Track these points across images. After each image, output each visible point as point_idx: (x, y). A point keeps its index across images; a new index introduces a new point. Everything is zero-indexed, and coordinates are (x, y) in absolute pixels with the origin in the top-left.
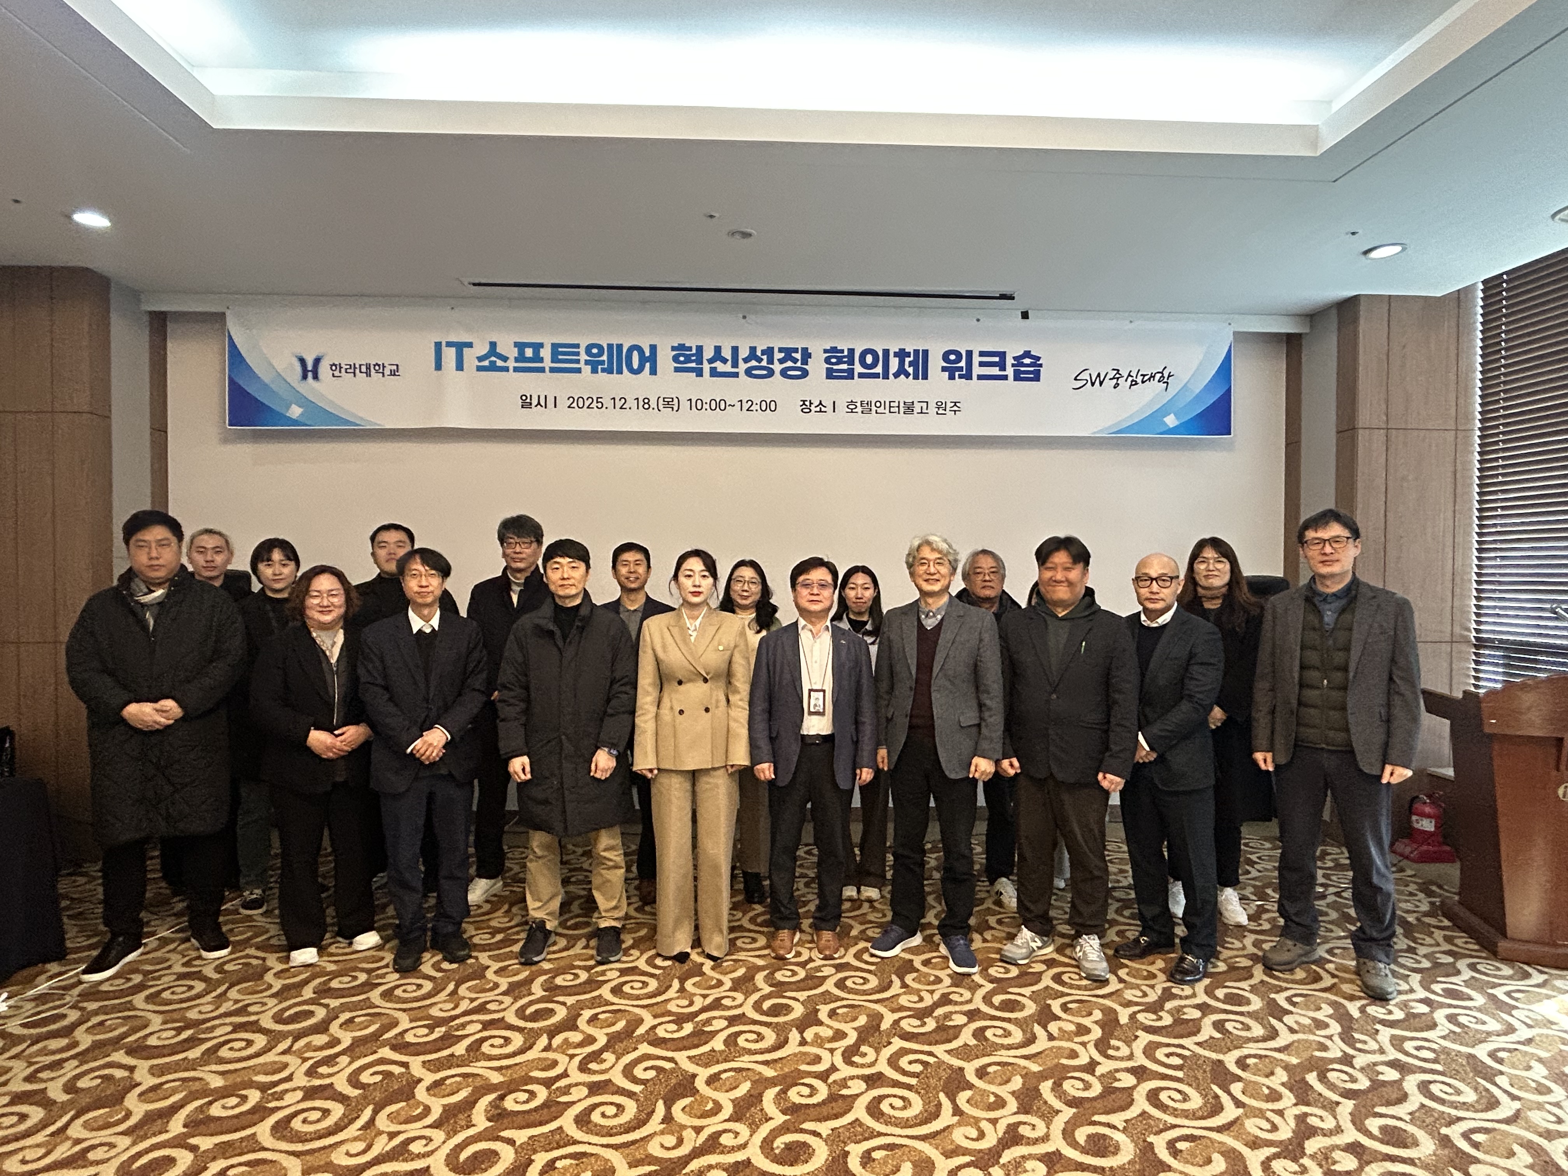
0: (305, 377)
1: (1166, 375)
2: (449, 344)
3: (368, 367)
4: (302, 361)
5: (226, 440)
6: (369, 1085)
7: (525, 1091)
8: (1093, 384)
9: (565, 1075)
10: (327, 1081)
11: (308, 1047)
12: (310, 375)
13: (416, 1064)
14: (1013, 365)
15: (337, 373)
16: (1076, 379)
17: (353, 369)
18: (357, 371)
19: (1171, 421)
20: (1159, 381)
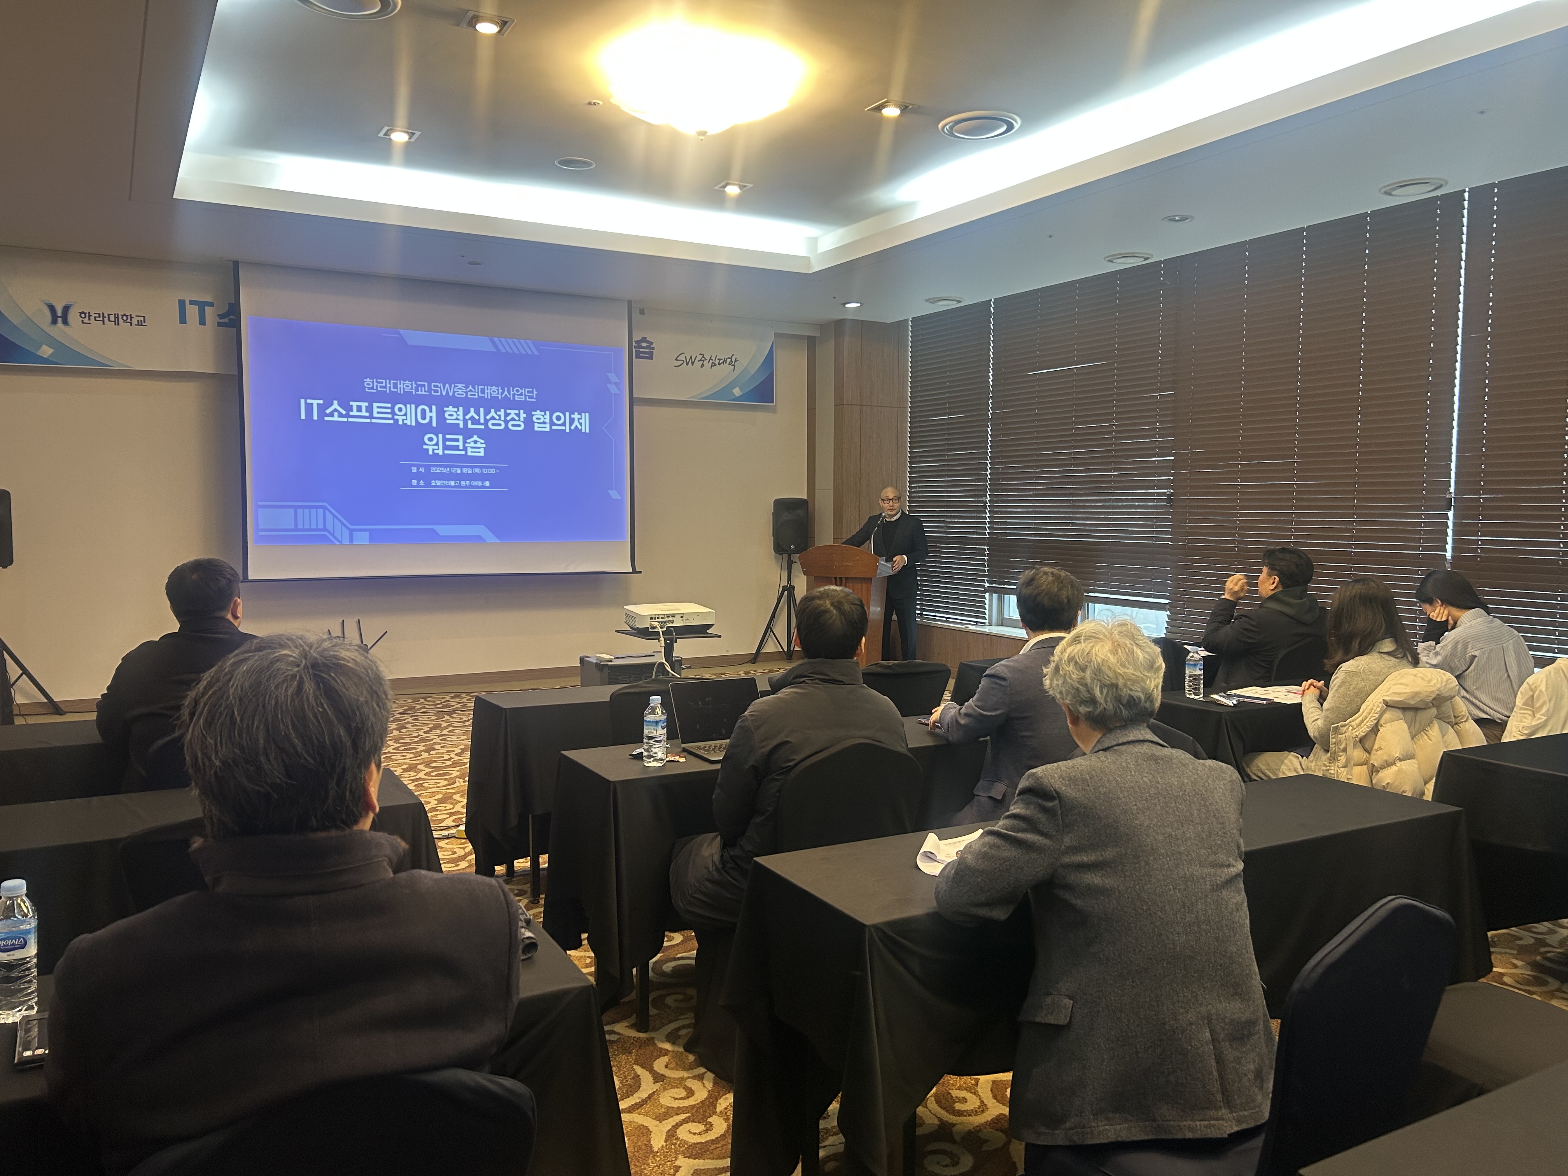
0: (54, 322)
1: (733, 360)
3: (117, 317)
4: (52, 308)
8: (687, 364)
12: (60, 319)
15: (86, 320)
16: (676, 360)
17: (102, 318)
18: (106, 319)
19: (737, 392)
20: (729, 364)
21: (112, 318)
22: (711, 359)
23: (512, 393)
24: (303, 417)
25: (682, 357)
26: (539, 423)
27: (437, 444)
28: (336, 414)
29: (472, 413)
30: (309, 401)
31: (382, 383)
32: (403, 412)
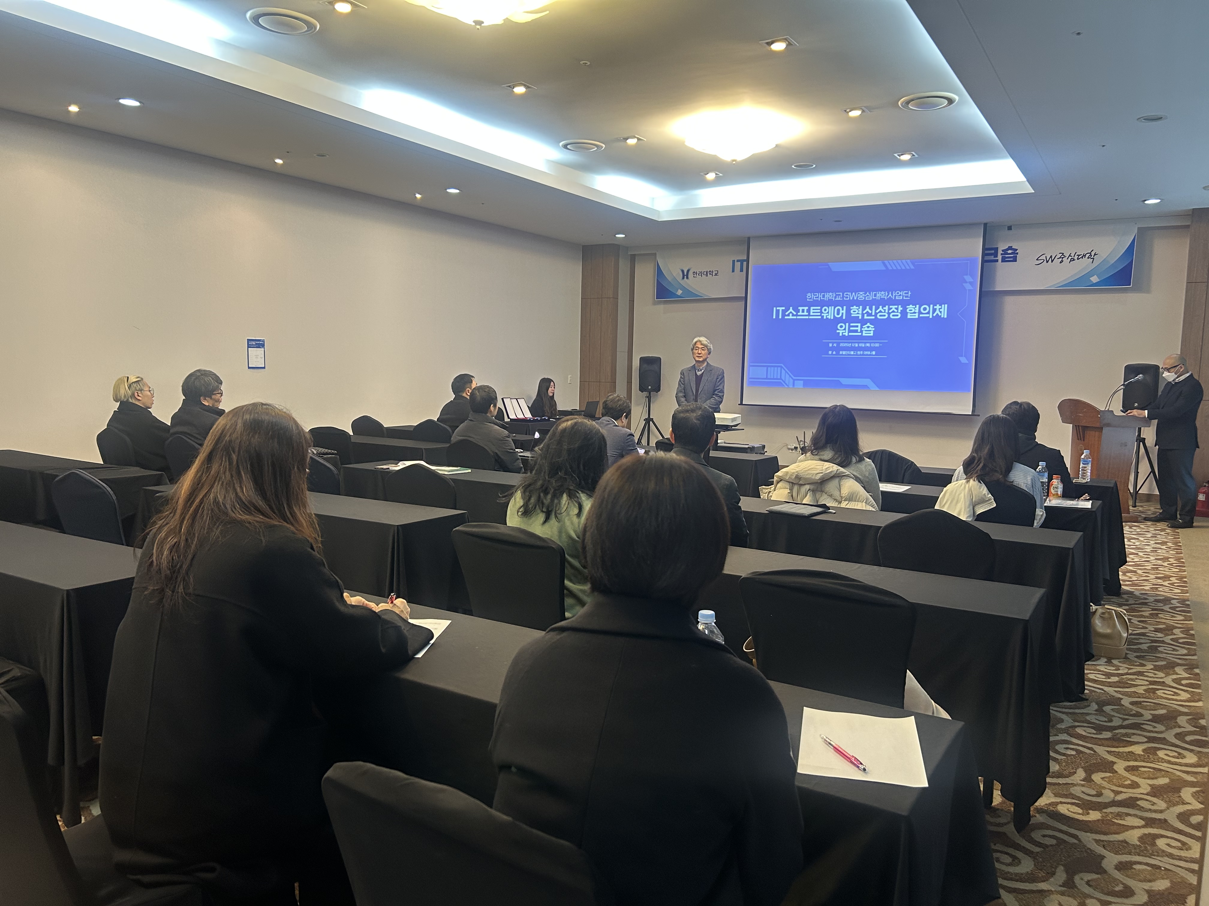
0: (683, 278)
1: (1093, 254)
2: (738, 261)
3: (707, 273)
4: (683, 271)
5: (655, 303)
8: (1047, 262)
12: (685, 276)
14: (1002, 254)
15: (695, 276)
16: (1037, 260)
17: (701, 274)
18: (703, 274)
19: (1095, 279)
20: (1088, 258)
21: (705, 273)
22: (1070, 256)
23: (894, 295)
24: (774, 317)
25: (1043, 257)
26: (911, 313)
27: (845, 329)
28: (791, 314)
29: (868, 309)
30: (778, 308)
31: (816, 295)
32: (827, 312)
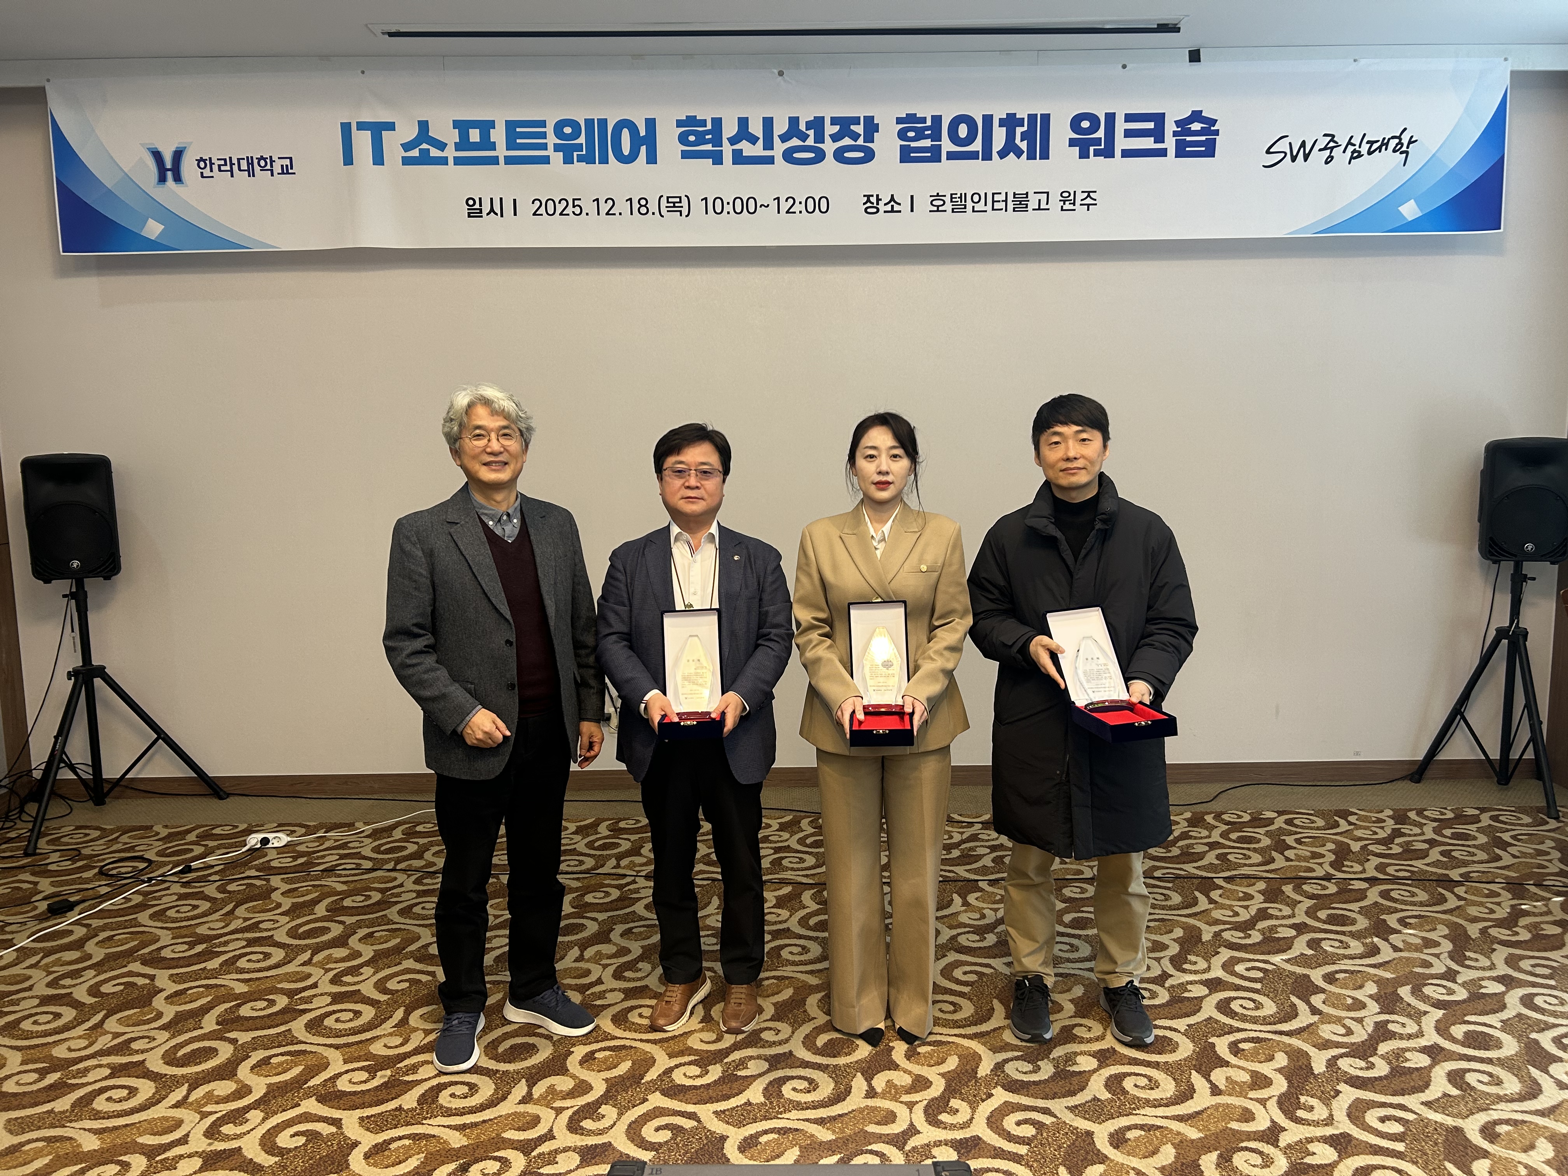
0: (162, 179)
1: (1405, 141)
2: (361, 126)
3: (250, 163)
4: (157, 156)
5: (64, 271)
6: (289, 1150)
7: (496, 1159)
8: (1294, 159)
9: (549, 1136)
10: (234, 1144)
11: (210, 1097)
12: (169, 174)
13: (351, 1121)
14: (1175, 134)
15: (207, 172)
16: (1268, 152)
17: (229, 165)
18: (235, 168)
19: (1410, 210)
20: (1394, 151)
21: (244, 165)
22: (1349, 143)
25: (1283, 146)
